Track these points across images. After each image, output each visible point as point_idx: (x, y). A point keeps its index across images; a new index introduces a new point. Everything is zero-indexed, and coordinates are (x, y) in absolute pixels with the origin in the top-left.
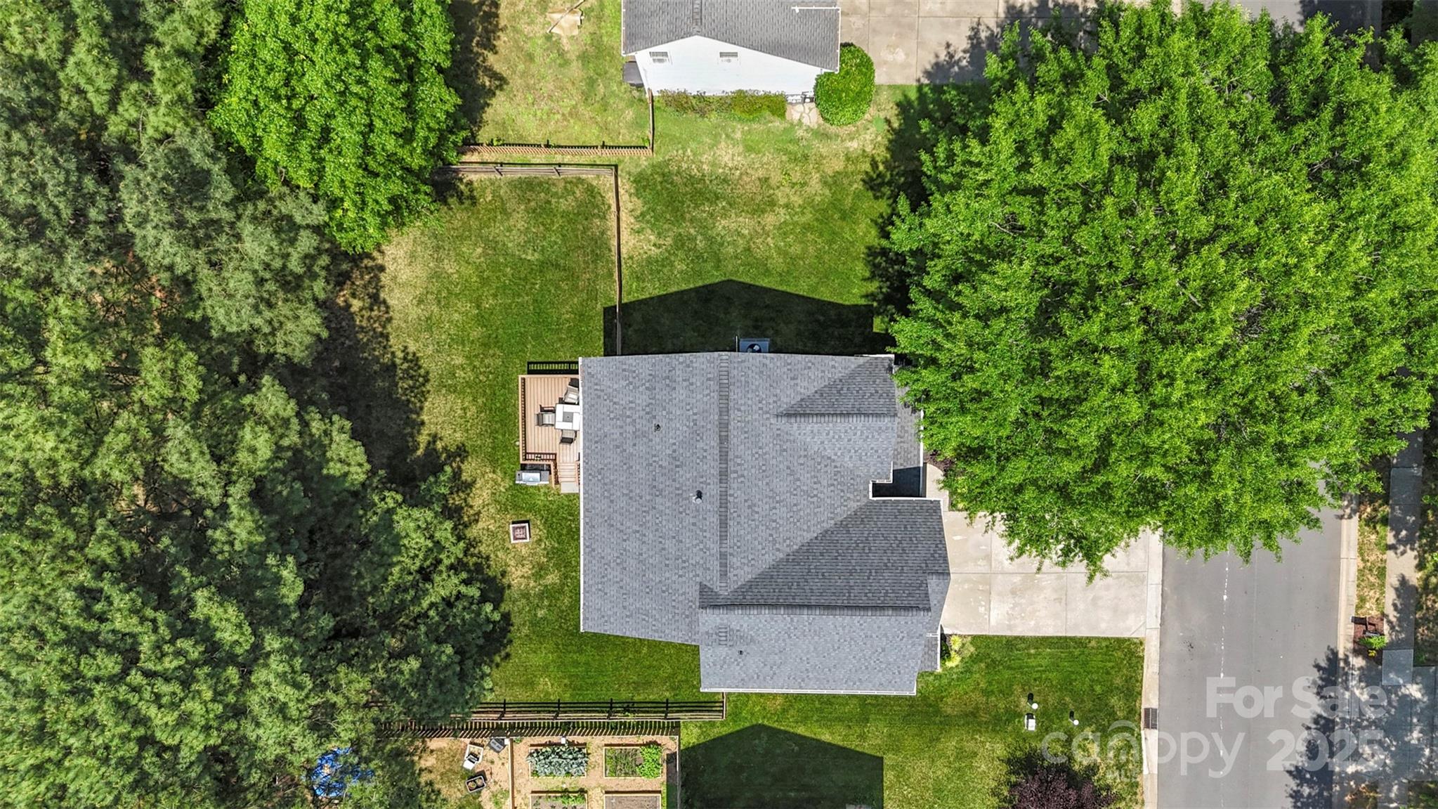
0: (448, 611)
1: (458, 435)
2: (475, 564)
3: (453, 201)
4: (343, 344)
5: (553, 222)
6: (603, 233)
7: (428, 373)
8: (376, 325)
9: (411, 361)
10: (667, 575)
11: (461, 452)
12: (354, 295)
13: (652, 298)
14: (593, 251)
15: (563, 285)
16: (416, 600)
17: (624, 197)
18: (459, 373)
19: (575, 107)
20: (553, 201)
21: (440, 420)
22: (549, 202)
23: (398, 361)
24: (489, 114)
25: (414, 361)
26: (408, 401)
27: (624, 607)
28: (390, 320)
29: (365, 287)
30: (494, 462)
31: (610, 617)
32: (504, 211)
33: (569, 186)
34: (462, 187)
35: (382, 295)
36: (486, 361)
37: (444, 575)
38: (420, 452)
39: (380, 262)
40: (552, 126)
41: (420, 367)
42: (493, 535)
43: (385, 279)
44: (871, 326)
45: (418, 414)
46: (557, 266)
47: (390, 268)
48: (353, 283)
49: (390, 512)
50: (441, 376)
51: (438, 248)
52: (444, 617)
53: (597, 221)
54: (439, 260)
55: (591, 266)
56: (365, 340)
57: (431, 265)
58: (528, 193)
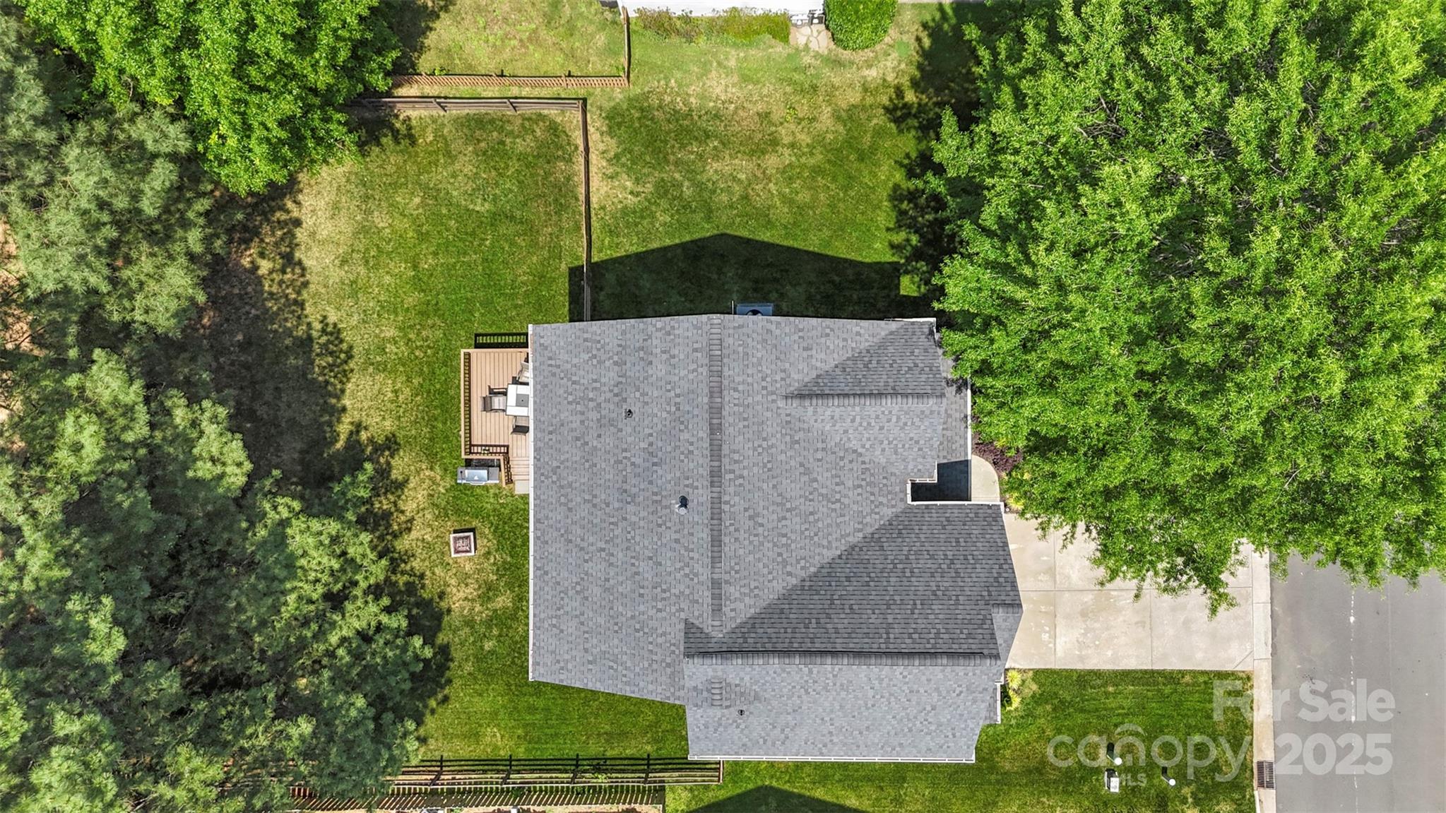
0: (364, 647)
1: (387, 423)
2: (407, 584)
3: (387, 140)
4: (248, 313)
5: (507, 167)
6: (568, 179)
7: (351, 347)
8: (289, 291)
9: (331, 334)
10: (642, 608)
11: (391, 444)
12: (262, 255)
13: (628, 257)
14: (556, 200)
15: (519, 241)
16: (320, 635)
17: (594, 136)
18: (390, 348)
19: (535, 31)
20: (508, 141)
21: (366, 405)
22: (502, 143)
23: (315, 334)
24: (431, 39)
25: (335, 334)
26: (327, 382)
27: (586, 650)
28: (306, 284)
29: (276, 244)
30: (432, 457)
31: (567, 661)
32: (448, 154)
33: (527, 124)
34: (398, 125)
35: (297, 255)
36: (424, 333)
37: (359, 603)
38: (339, 445)
39: (295, 214)
40: (507, 54)
41: (342, 341)
42: (429, 546)
43: (300, 234)
44: (898, 286)
45: (339, 398)
46: (512, 218)
47: (308, 222)
48: (262, 241)
49: (284, 523)
50: (367, 351)
51: (366, 198)
52: (357, 656)
53: (561, 165)
54: (368, 212)
55: (554, 218)
56: (275, 308)
57: (358, 218)
58: (478, 133)
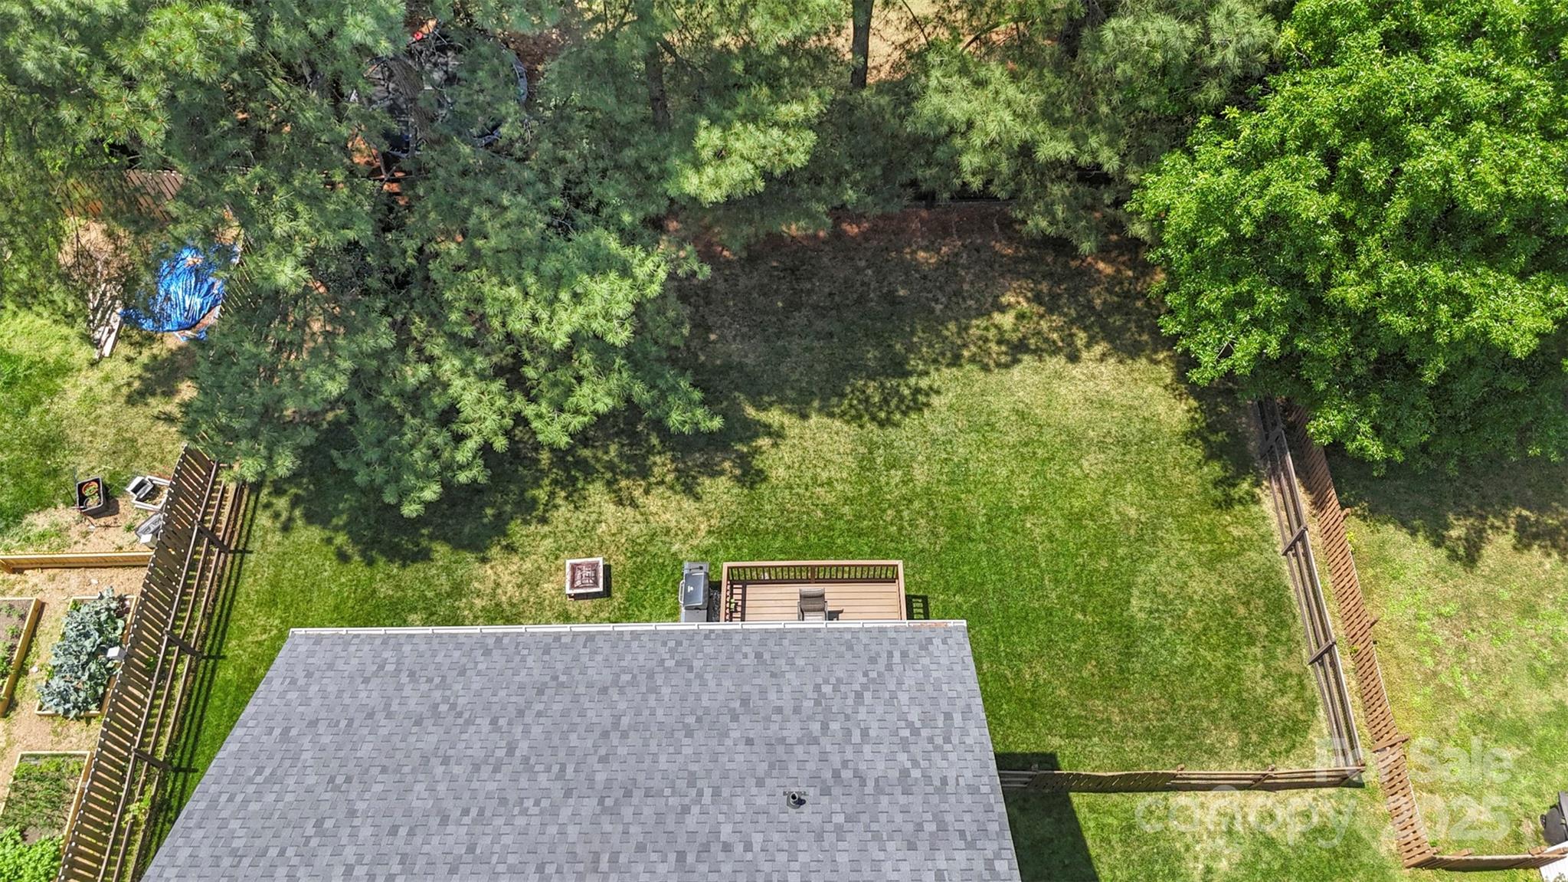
1: (782, 472)
2: (535, 501)
3: (1215, 469)
4: (936, 301)
5: (1213, 649)
6: (1211, 752)
7: (897, 425)
8: (974, 349)
9: (915, 400)
11: (751, 476)
12: (1021, 316)
14: (1171, 731)
15: (1091, 666)
18: (897, 475)
20: (1257, 651)
21: (809, 444)
22: (1251, 641)
23: (912, 381)
24: (1396, 534)
25: (916, 404)
26: (843, 396)
28: (986, 368)
29: (1038, 334)
30: (730, 532)
32: (1216, 558)
33: (1292, 682)
34: (1245, 486)
35: (1026, 358)
36: (922, 522)
38: (751, 412)
39: (1085, 355)
40: (1403, 649)
41: (905, 414)
42: (587, 530)
43: (1056, 363)
45: (820, 411)
46: (1127, 654)
47: (1076, 371)
48: (1042, 317)
50: (889, 446)
51: (1124, 444)
53: (1234, 740)
54: (1102, 447)
55: (1139, 727)
56: (946, 333)
57: (1091, 433)
58: (1261, 602)
